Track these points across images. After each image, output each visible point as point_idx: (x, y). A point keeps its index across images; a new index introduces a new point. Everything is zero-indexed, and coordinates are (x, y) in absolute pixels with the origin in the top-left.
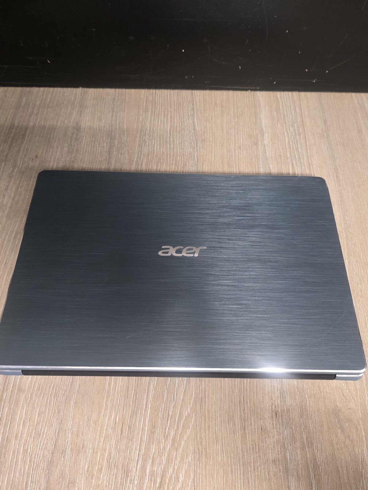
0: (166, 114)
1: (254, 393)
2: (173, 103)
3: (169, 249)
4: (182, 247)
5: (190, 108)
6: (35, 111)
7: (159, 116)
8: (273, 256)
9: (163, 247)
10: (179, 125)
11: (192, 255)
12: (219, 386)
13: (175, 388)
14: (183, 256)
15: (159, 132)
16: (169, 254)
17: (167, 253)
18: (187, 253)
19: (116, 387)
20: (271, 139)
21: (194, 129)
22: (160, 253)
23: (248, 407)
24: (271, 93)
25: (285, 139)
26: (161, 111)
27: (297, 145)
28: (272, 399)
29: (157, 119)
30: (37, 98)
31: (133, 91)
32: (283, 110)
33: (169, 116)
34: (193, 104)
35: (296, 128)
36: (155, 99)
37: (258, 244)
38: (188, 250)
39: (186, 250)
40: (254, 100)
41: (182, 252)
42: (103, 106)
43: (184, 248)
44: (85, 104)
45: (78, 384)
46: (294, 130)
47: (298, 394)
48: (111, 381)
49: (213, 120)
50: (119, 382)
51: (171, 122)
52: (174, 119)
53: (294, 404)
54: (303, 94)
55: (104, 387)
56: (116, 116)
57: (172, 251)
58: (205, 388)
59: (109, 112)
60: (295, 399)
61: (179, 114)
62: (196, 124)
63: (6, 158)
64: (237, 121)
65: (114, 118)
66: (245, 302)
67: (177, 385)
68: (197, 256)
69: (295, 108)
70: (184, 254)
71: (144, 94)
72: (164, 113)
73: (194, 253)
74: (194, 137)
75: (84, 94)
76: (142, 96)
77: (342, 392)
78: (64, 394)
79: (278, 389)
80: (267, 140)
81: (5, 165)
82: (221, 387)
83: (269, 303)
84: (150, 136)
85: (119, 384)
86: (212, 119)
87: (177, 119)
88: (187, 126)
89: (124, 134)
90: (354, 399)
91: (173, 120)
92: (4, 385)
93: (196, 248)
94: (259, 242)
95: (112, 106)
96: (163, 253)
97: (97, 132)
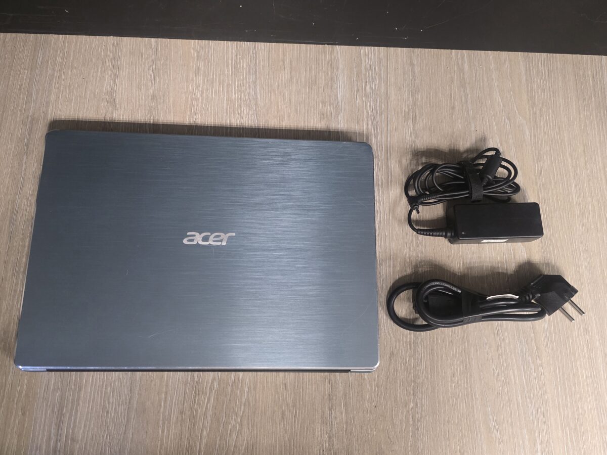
0: (222, 79)
1: (304, 438)
2: (230, 62)
3: (194, 236)
4: (209, 234)
5: (251, 71)
6: (57, 74)
7: (212, 83)
8: (304, 244)
9: (188, 234)
10: (238, 97)
11: (219, 243)
12: (270, 432)
13: (227, 434)
14: (210, 244)
15: (213, 108)
16: (195, 243)
17: (192, 240)
18: (214, 241)
19: (169, 435)
20: (347, 121)
21: (256, 104)
22: (185, 241)
23: (297, 451)
24: (353, 48)
25: (363, 121)
26: (216, 76)
27: (377, 130)
28: (320, 443)
29: (211, 88)
30: (57, 52)
31: (180, 42)
32: (365, 74)
33: (226, 84)
34: (256, 63)
35: (378, 104)
36: (208, 56)
37: (291, 229)
38: (216, 237)
39: (214, 238)
40: (331, 58)
41: (208, 239)
42: (143, 66)
43: (211, 234)
44: (119, 62)
45: (131, 433)
46: (376, 107)
47: (346, 437)
48: (164, 428)
49: (280, 90)
50: (172, 429)
51: (228, 92)
52: (232, 88)
53: (341, 448)
54: (392, 50)
55: (158, 435)
56: (160, 82)
57: (198, 239)
58: (257, 434)
59: (151, 76)
60: (343, 443)
61: (238, 80)
62: (259, 96)
63: (27, 148)
64: (309, 93)
65: (157, 86)
66: (270, 297)
67: (229, 431)
68: (225, 244)
69: (381, 71)
70: (211, 242)
71: (194, 46)
72: (220, 78)
73: (221, 241)
74: (256, 118)
75: (117, 45)
76: (192, 50)
77: (388, 434)
78: (118, 444)
79: (327, 433)
80: (342, 121)
81: (27, 158)
82: (272, 432)
83: (294, 298)
84: (202, 115)
85: (172, 431)
86: (278, 89)
87: (235, 88)
88: (248, 99)
89: (170, 112)
90: (398, 441)
91: (230, 89)
92: (57, 435)
93: (223, 234)
94: (291, 227)
95: (154, 67)
96: (189, 241)
97: (137, 108)
